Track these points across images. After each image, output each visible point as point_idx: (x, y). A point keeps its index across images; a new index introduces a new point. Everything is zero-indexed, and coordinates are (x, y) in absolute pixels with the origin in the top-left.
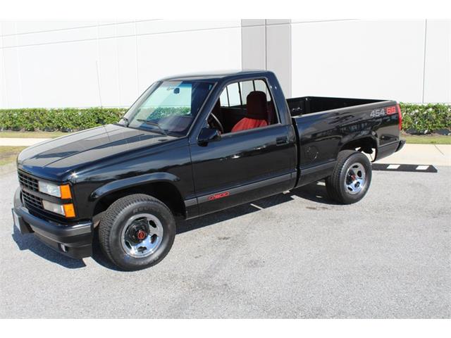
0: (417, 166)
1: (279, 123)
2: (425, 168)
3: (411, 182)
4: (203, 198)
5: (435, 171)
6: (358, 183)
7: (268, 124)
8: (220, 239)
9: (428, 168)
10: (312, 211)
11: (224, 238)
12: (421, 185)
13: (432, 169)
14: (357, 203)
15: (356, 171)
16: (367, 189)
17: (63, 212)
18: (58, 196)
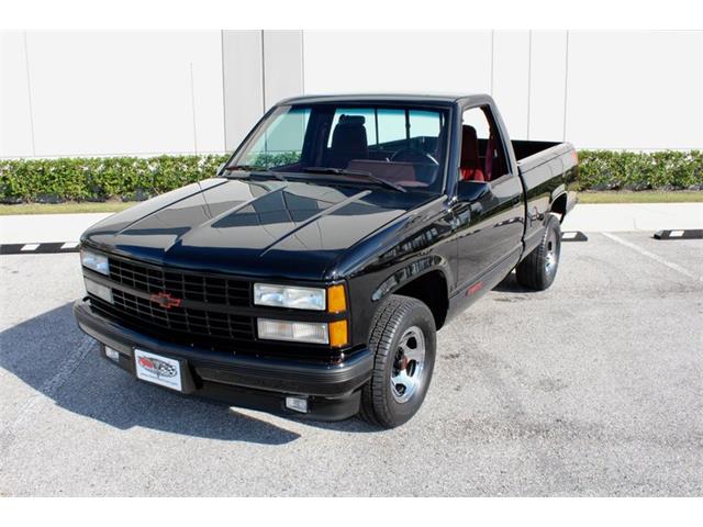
2: (574, 235)
9: (577, 237)
13: (580, 237)
17: (326, 337)
18: (319, 308)
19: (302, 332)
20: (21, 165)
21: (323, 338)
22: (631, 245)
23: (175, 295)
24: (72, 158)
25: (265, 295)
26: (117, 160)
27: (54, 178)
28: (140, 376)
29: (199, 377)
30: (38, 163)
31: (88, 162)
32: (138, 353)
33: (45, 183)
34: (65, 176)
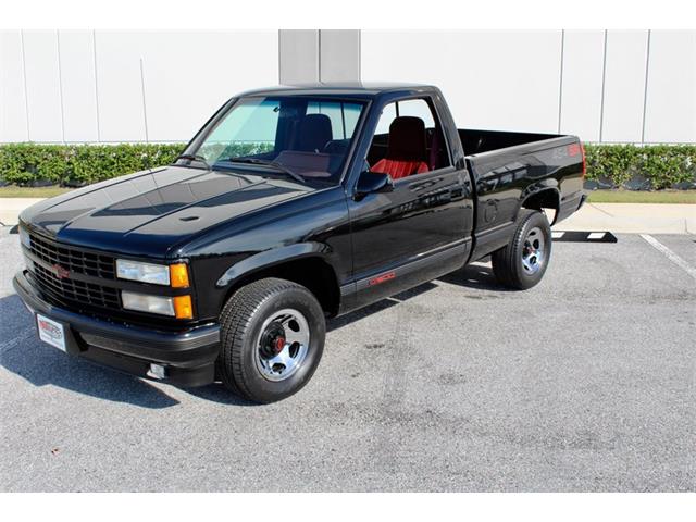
0: (589, 233)
1: (452, 167)
2: (600, 236)
3: (590, 256)
4: (362, 283)
5: (614, 240)
6: (534, 257)
7: (430, 170)
8: (369, 347)
9: (605, 237)
10: (476, 301)
11: (376, 346)
12: (606, 260)
13: (609, 238)
14: (534, 288)
15: (531, 240)
16: (545, 266)
17: (172, 309)
18: (164, 283)
19: (155, 305)
20: (84, 151)
21: (169, 310)
22: (663, 248)
23: (66, 268)
24: (131, 144)
25: (127, 269)
26: (172, 147)
27: (113, 163)
28: (43, 339)
29: (85, 342)
30: (100, 149)
31: (147, 149)
32: (40, 317)
33: (105, 168)
34: (123, 162)
